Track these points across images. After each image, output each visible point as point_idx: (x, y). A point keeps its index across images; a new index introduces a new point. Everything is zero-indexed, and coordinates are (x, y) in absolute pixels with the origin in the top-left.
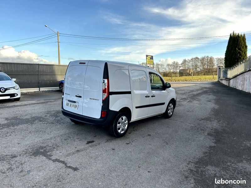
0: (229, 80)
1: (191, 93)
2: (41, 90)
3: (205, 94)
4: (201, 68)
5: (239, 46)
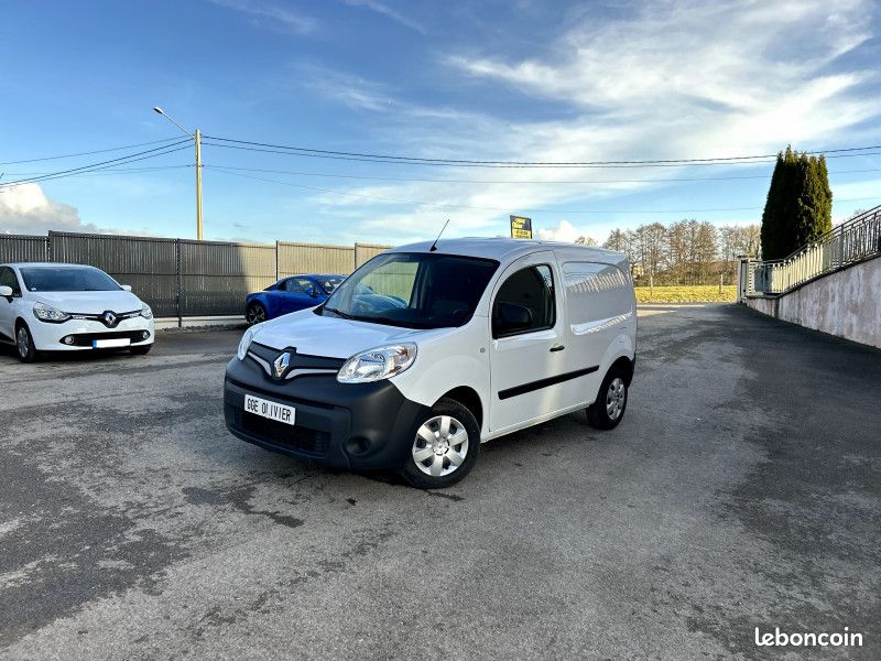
0: (778, 300)
1: (664, 338)
2: (184, 324)
3: (710, 340)
4: (672, 261)
5: (806, 193)
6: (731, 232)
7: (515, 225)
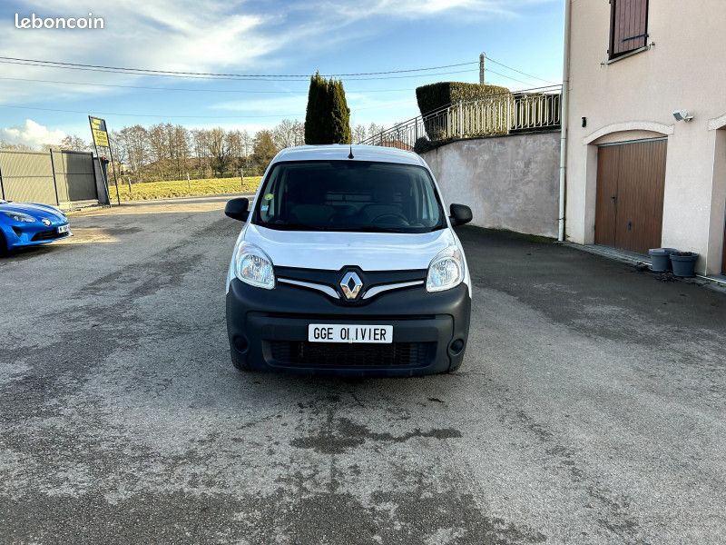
4: (154, 159)
5: (336, 108)
6: (200, 134)
7: (94, 126)
